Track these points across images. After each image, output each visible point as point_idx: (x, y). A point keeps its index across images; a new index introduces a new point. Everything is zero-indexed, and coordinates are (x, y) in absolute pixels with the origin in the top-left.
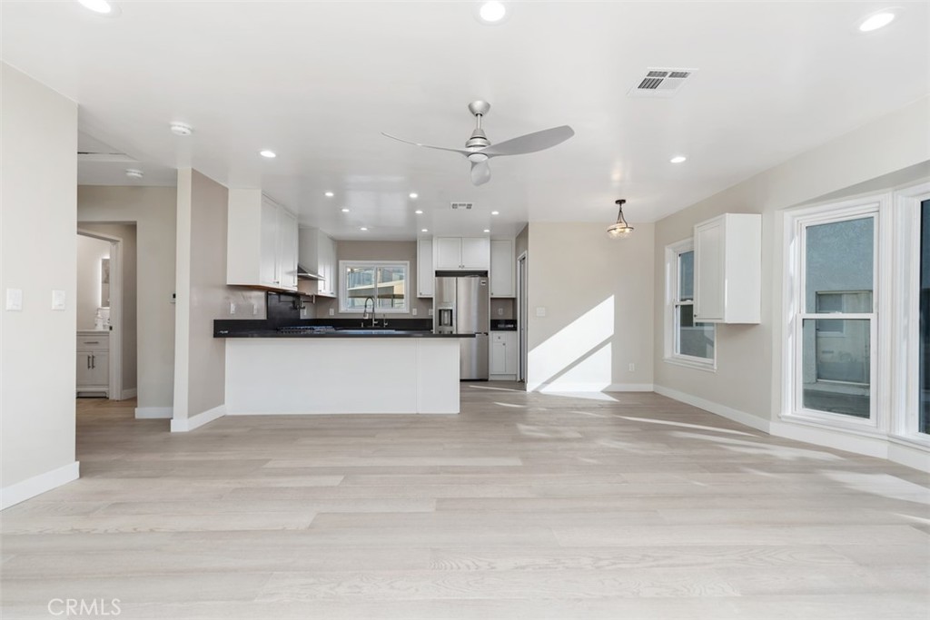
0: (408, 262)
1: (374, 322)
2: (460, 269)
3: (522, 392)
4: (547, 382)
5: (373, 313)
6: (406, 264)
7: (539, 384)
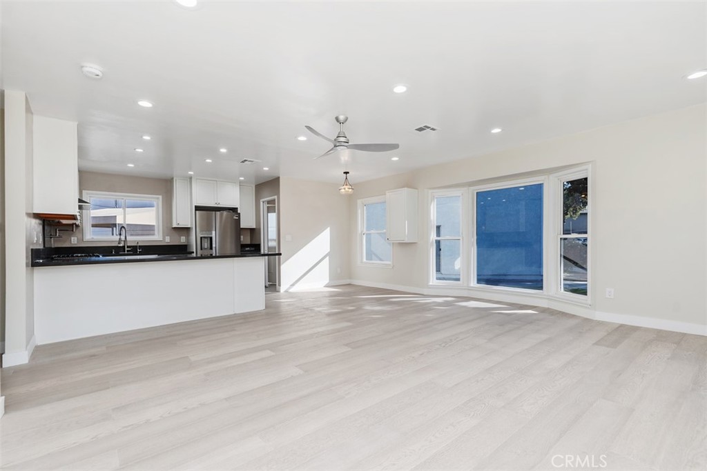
0: (160, 197)
1: (126, 249)
2: (216, 206)
3: (278, 293)
4: (293, 285)
5: (125, 241)
6: (158, 198)
7: (288, 286)
